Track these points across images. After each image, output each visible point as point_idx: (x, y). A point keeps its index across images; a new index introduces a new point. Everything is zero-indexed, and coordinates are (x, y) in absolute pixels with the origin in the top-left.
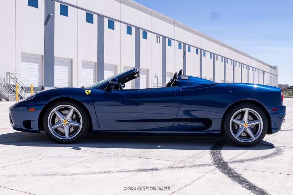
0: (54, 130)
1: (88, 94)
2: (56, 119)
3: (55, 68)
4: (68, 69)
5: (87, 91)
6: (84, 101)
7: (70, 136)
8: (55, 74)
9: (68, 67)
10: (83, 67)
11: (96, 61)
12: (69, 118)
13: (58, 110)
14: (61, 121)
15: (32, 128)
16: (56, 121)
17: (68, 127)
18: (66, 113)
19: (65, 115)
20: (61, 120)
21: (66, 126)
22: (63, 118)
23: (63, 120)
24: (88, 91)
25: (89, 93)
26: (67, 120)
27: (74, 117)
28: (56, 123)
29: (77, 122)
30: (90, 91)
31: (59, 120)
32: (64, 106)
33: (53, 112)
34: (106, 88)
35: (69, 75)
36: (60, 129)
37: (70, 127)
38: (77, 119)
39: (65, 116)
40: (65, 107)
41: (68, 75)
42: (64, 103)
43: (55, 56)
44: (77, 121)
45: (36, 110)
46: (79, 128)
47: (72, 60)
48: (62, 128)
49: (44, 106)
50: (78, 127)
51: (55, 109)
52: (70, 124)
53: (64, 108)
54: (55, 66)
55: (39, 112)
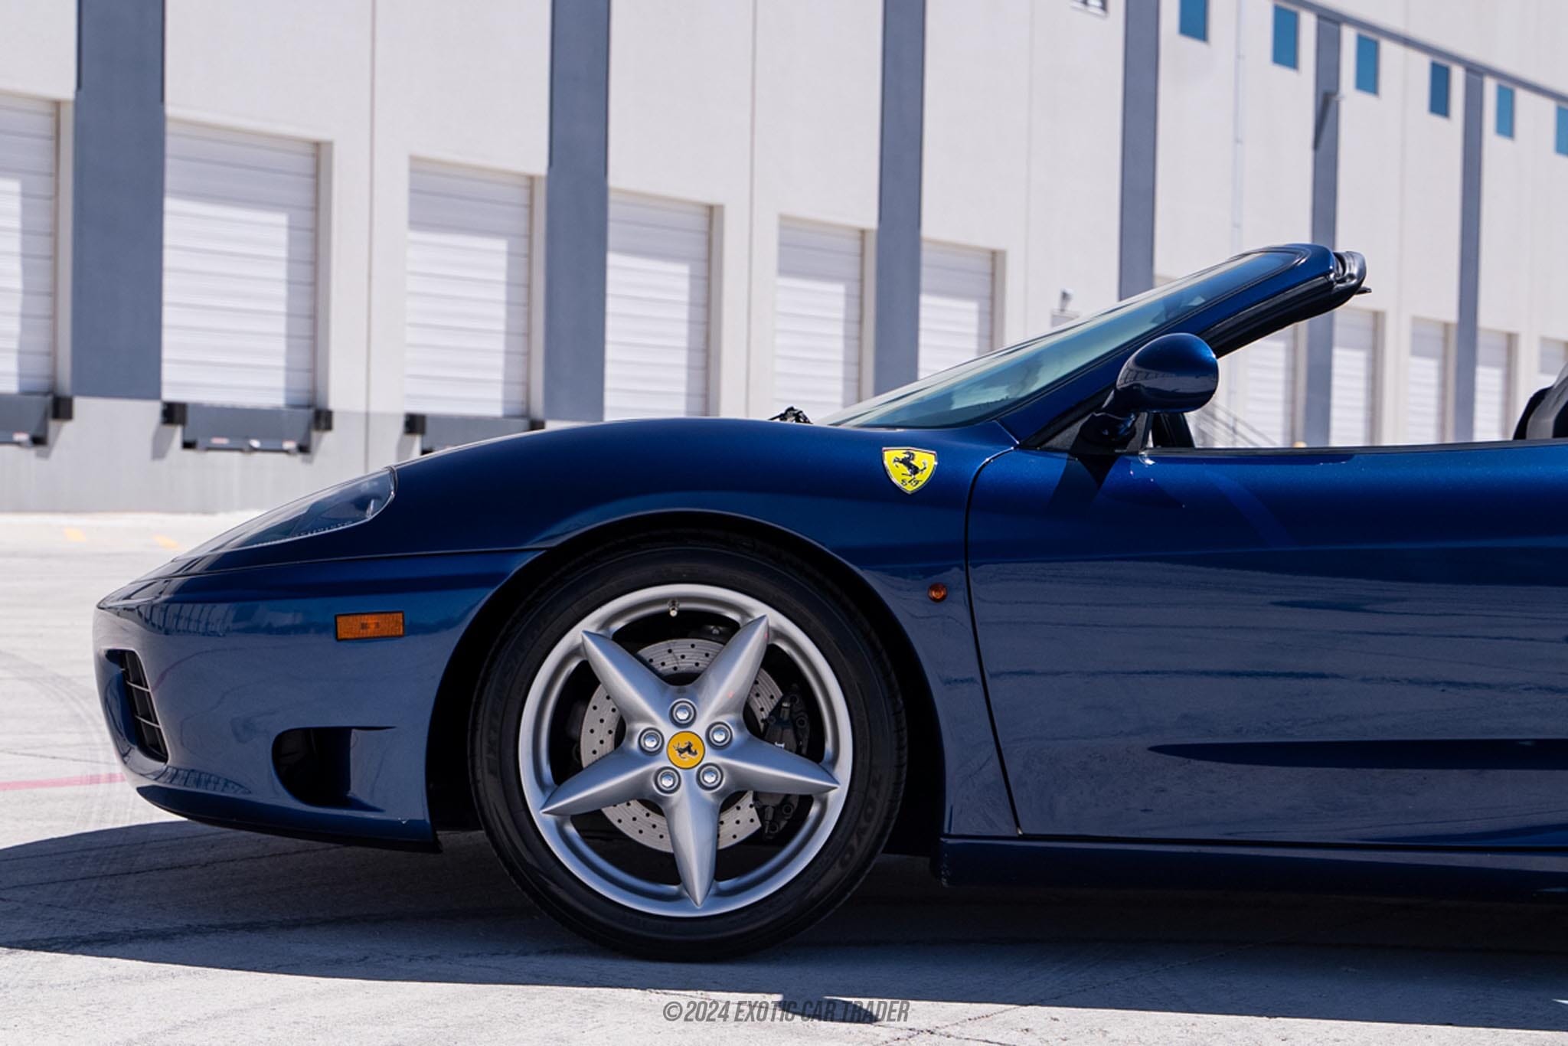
0: (576, 820)
1: (910, 488)
2: (590, 719)
3: (169, 224)
4: (282, 236)
5: (900, 453)
6: (874, 557)
7: (725, 884)
8: (169, 281)
9: (282, 219)
10: (415, 224)
11: (539, 165)
12: (723, 711)
13: (620, 637)
14: (650, 744)
15: (366, 799)
16: (594, 739)
17: (707, 794)
18: (686, 665)
19: (684, 681)
20: (640, 727)
21: (691, 791)
22: (661, 714)
23: (668, 730)
24: (905, 462)
25: (923, 478)
26: (700, 728)
27: (763, 708)
28: (586, 758)
29: (798, 752)
30: (927, 461)
31: (621, 733)
32: (673, 600)
33: (575, 651)
34: (1076, 428)
35: (291, 293)
36: (628, 819)
37: (729, 800)
38: (793, 723)
39: (681, 693)
40: (683, 606)
41: (282, 291)
42: (677, 567)
43: (171, 110)
44: (798, 739)
45: (412, 629)
46: (814, 810)
47: (319, 153)
48: (655, 805)
49: (491, 593)
50: (806, 801)
51: (590, 622)
52: (729, 768)
53: (680, 612)
54: (171, 205)
55: (442, 647)
